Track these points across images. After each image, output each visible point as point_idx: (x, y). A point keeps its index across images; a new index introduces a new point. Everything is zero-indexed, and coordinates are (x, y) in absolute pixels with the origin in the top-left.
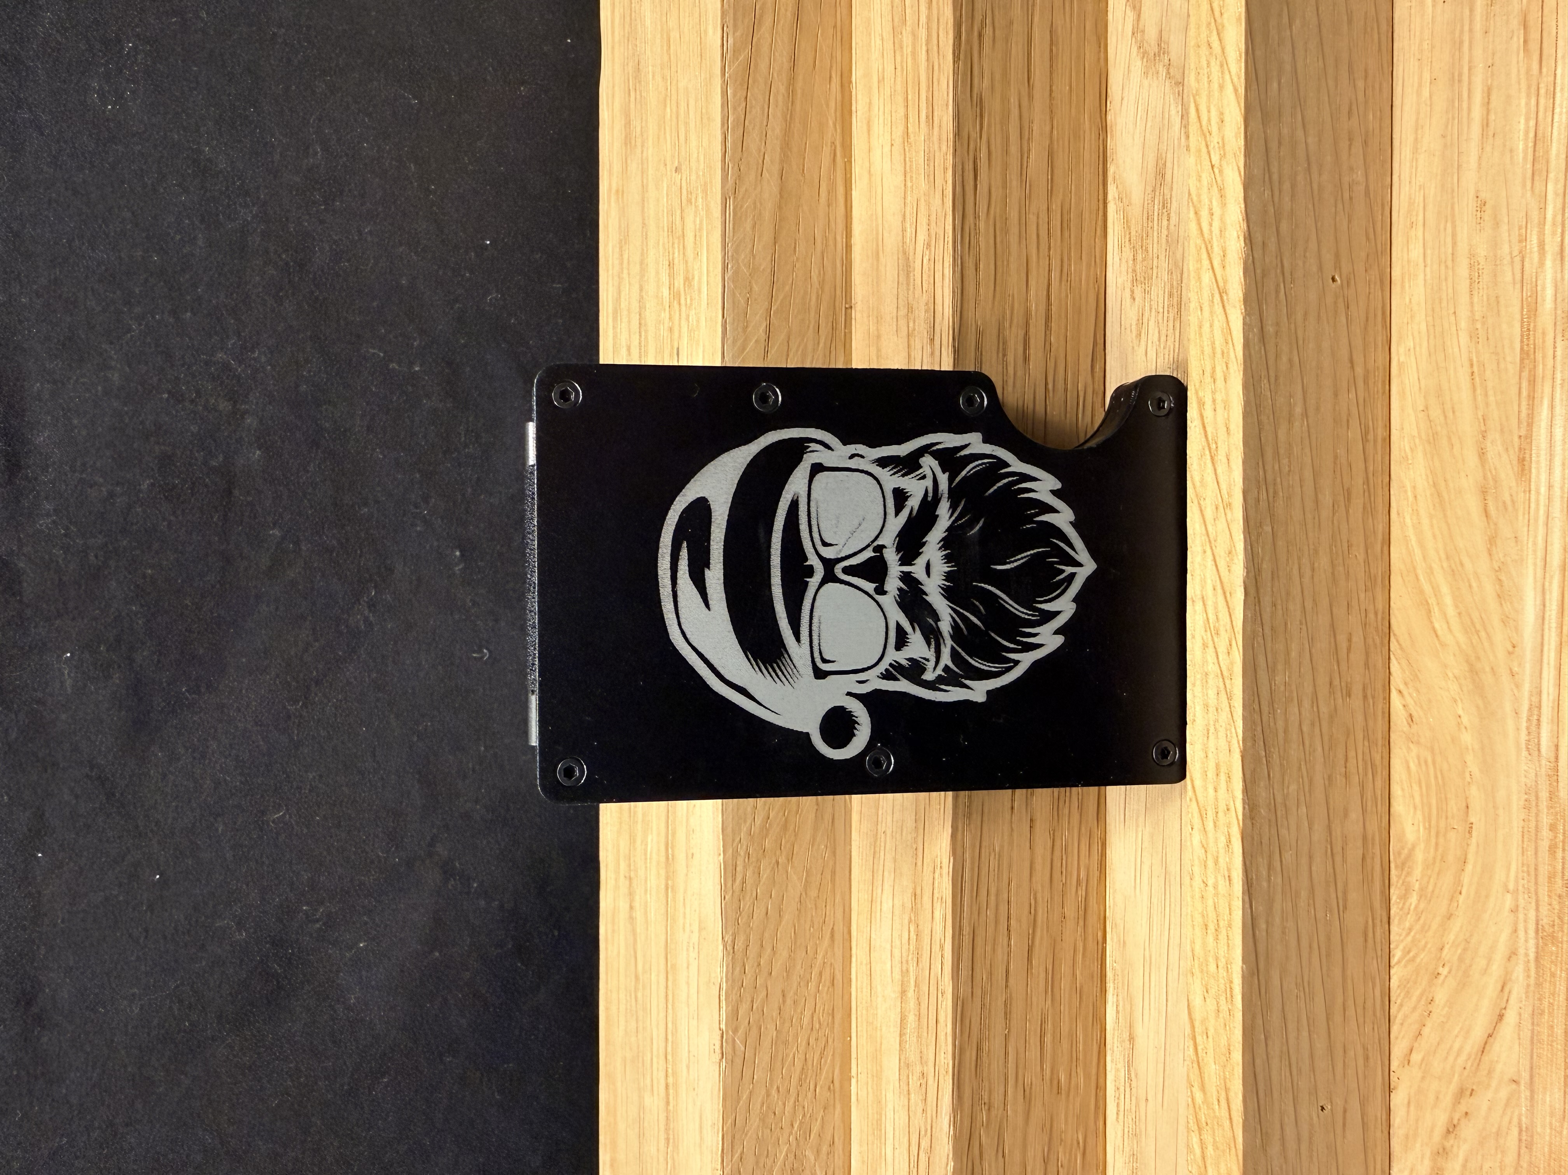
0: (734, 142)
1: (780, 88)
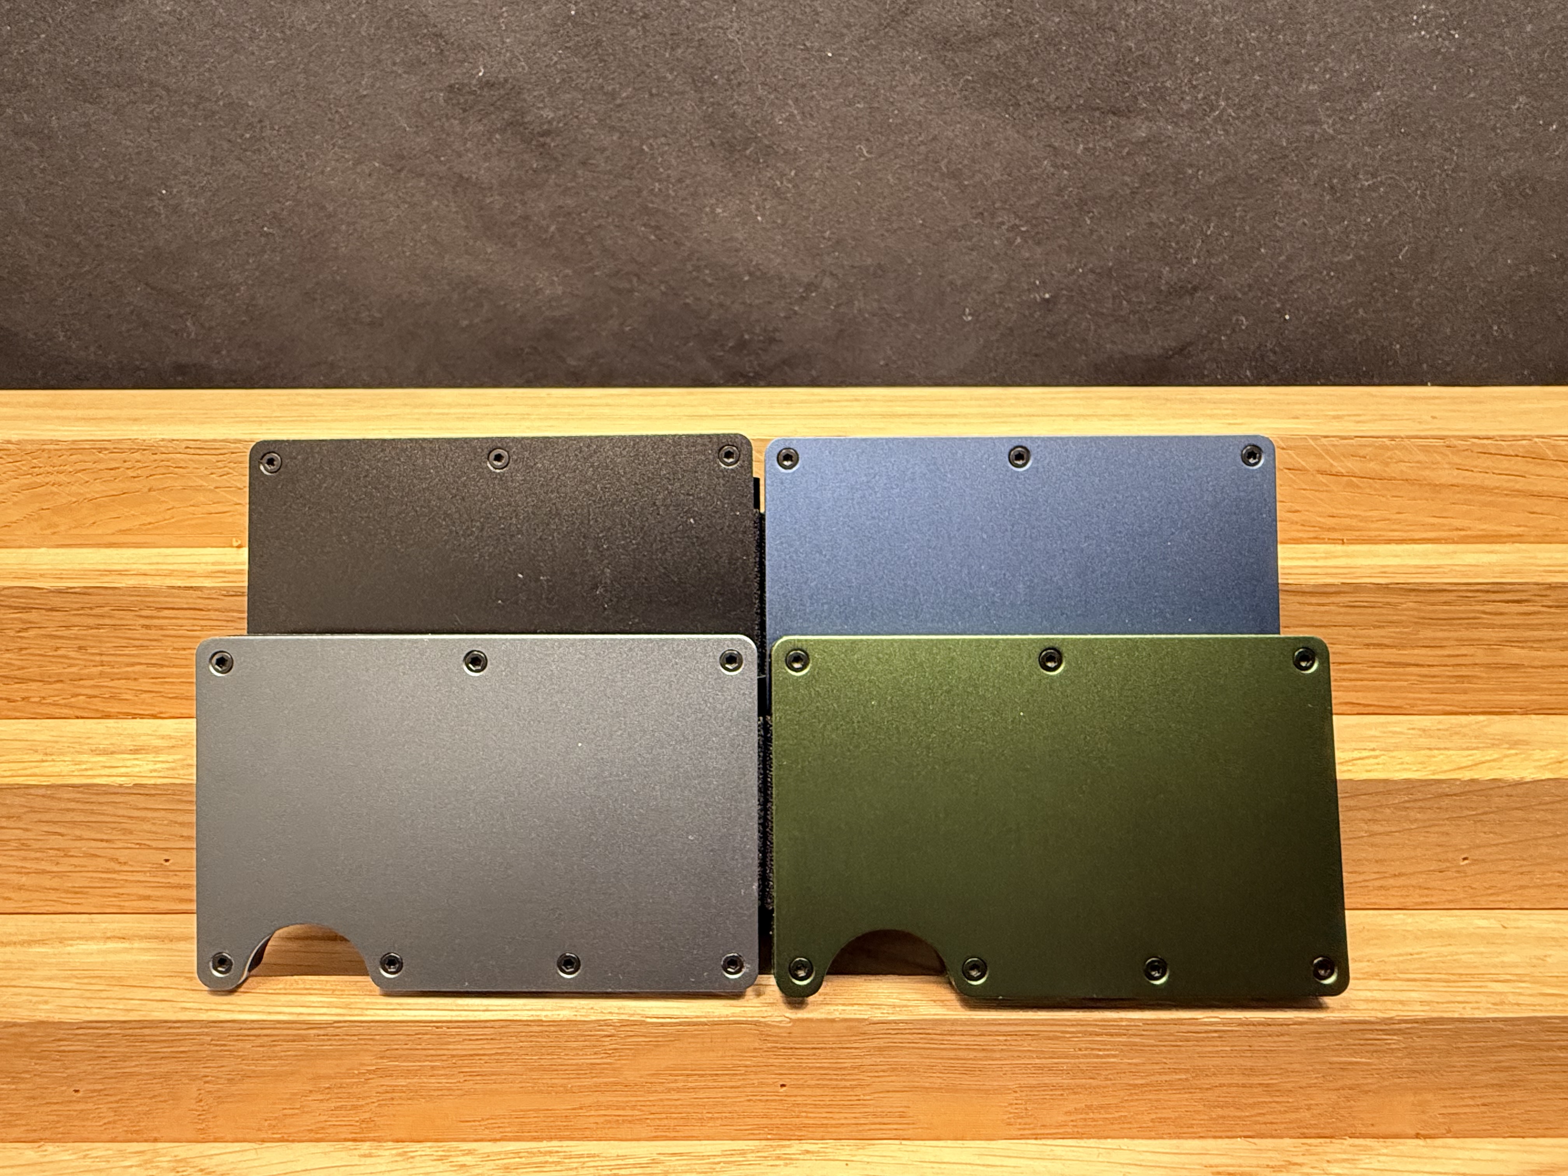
0: (1483, 445)
1: (1521, 484)
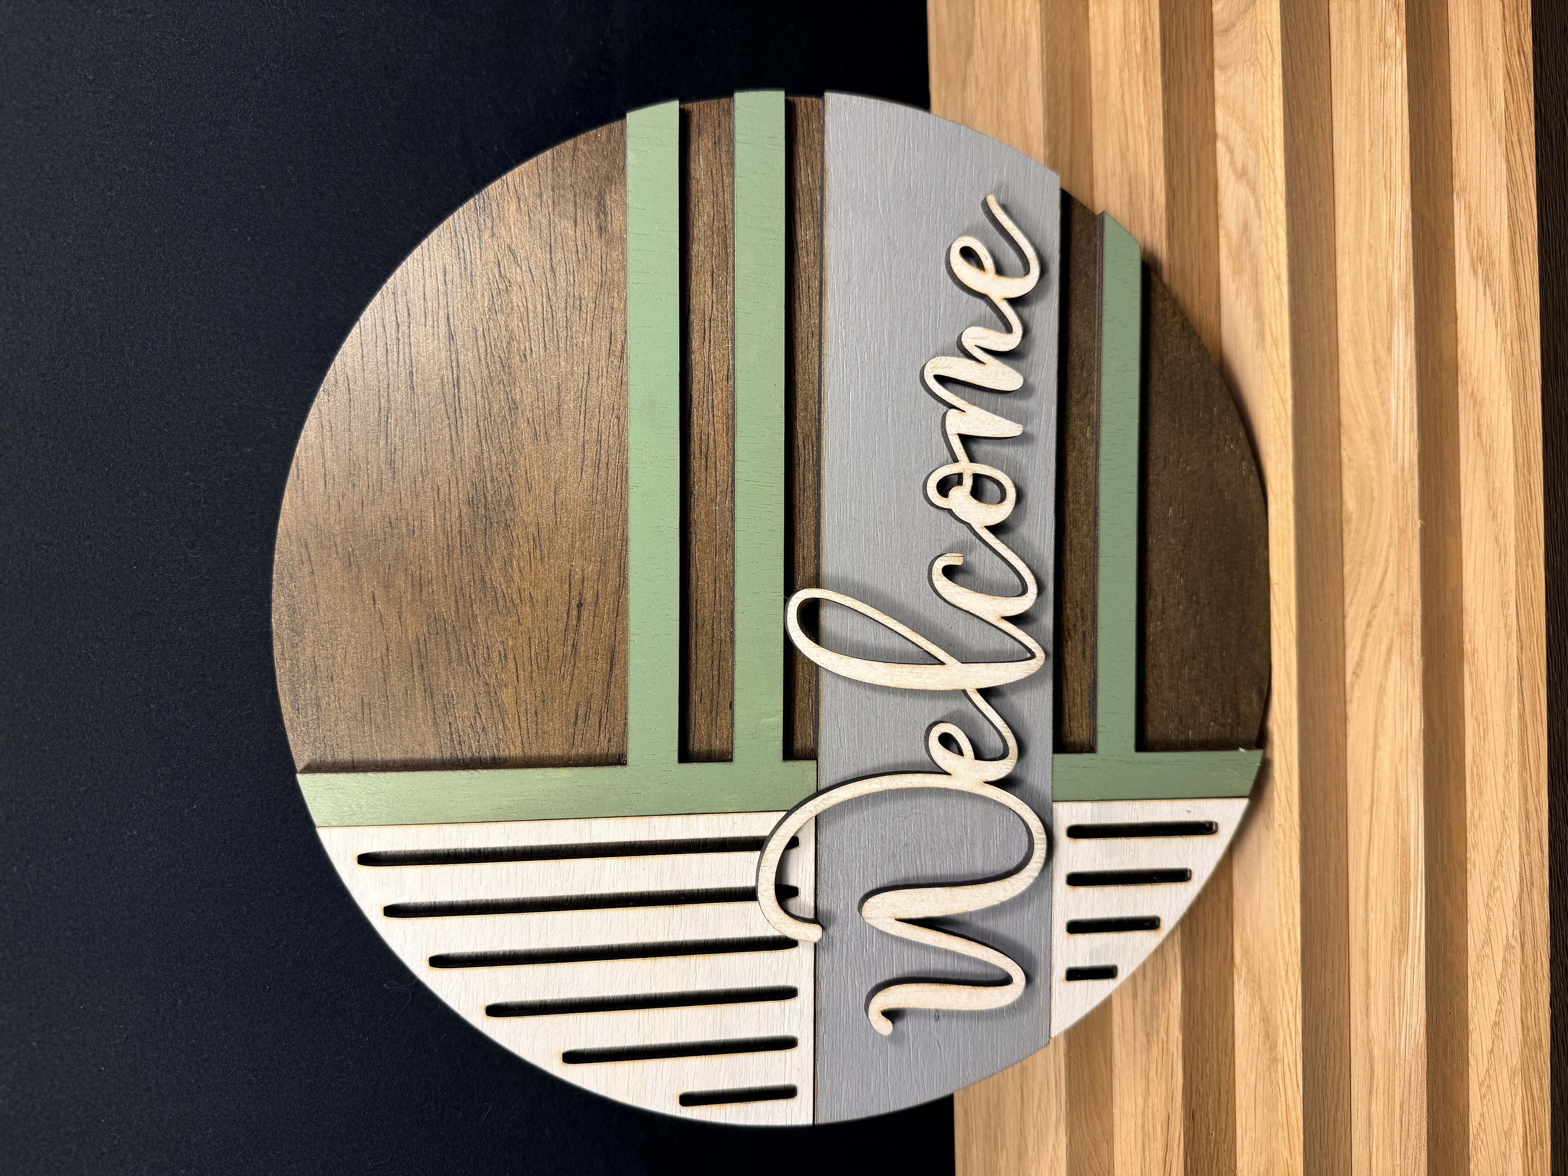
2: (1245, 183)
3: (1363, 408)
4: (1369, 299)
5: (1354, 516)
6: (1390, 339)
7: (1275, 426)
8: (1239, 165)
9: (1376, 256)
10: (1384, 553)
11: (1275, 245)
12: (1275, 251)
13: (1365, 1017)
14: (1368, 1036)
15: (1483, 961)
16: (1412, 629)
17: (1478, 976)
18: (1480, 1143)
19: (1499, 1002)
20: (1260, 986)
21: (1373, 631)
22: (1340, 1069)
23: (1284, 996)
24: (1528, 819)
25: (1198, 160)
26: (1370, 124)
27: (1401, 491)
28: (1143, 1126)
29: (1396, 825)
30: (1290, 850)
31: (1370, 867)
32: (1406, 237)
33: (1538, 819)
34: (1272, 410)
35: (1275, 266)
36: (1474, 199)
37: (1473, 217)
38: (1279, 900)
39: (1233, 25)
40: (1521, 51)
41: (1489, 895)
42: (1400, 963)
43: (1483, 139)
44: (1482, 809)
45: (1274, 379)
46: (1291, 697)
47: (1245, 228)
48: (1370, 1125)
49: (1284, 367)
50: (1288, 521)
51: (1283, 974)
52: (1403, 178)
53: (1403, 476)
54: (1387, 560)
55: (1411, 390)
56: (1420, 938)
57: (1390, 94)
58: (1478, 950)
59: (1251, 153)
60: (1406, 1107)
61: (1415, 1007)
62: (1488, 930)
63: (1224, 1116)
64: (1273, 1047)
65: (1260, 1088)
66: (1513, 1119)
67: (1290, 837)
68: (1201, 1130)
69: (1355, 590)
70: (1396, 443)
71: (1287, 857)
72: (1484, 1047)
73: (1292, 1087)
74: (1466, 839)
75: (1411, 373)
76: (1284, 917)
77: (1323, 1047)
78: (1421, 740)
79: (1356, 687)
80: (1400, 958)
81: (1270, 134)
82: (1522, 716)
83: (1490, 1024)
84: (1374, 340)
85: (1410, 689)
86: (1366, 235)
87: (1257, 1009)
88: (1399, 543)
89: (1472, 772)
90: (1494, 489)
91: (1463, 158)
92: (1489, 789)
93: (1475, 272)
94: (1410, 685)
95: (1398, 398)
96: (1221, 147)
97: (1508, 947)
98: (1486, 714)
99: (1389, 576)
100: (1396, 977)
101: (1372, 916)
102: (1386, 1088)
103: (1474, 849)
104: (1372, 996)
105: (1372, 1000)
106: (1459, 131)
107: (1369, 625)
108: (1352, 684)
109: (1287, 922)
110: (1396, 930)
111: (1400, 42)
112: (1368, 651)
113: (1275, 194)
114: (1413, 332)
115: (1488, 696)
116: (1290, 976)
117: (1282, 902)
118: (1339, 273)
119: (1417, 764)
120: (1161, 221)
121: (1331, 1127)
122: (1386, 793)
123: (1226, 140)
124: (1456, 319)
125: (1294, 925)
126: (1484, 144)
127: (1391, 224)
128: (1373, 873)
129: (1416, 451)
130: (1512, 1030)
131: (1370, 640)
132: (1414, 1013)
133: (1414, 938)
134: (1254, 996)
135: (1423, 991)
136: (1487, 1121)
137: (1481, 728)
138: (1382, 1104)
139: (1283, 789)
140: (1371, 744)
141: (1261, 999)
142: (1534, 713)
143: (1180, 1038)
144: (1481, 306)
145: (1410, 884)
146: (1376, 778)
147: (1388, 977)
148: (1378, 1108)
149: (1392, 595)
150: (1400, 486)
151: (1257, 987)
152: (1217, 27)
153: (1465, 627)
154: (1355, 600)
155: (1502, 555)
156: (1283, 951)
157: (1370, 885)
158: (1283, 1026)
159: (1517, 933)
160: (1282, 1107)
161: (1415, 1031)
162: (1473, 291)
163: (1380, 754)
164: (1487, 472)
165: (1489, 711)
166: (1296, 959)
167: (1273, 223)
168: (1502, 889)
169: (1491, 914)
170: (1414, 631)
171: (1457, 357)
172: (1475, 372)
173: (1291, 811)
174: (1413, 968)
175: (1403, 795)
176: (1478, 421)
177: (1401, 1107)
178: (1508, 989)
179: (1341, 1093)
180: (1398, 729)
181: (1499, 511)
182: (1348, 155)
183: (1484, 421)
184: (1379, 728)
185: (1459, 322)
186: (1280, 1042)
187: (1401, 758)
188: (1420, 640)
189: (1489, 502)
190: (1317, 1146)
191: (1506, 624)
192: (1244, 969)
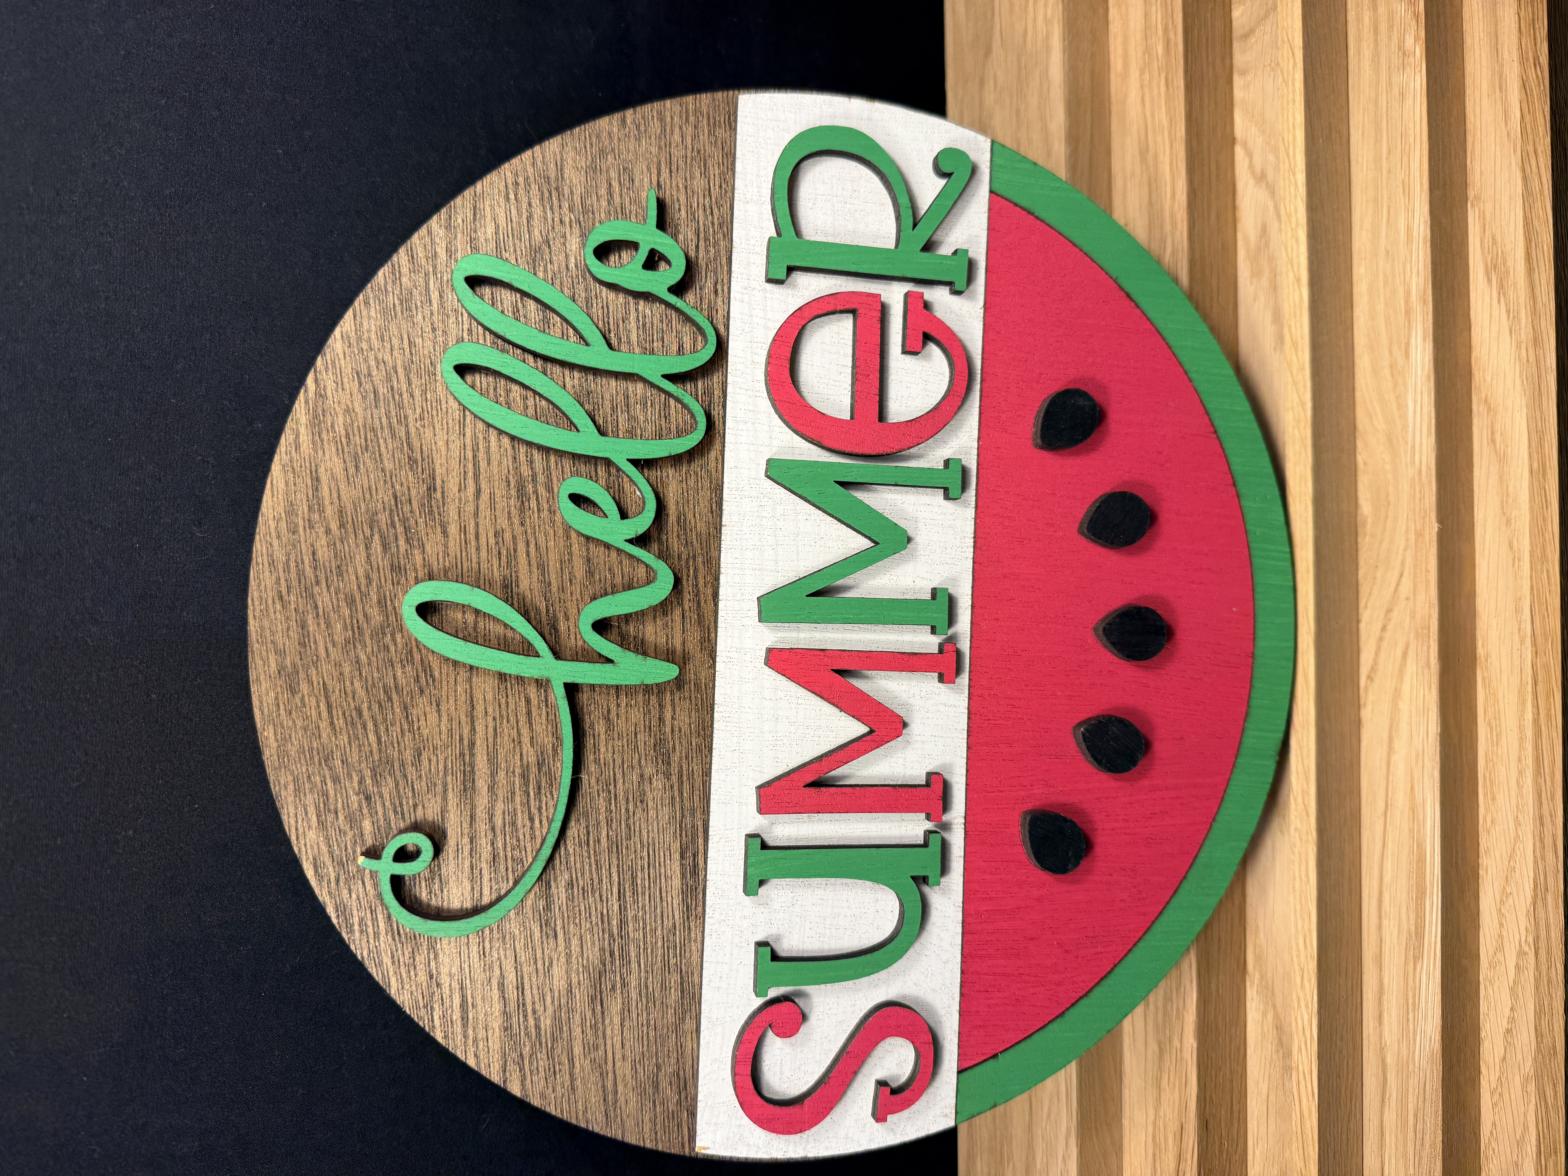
2: (1264, 186)
3: (1379, 411)
4: (1386, 304)
5: (1370, 520)
6: (1408, 344)
7: (1294, 428)
8: (1258, 169)
9: (1394, 260)
10: (1400, 557)
11: (1295, 248)
12: (1295, 253)
13: (1377, 1024)
14: (1381, 1043)
15: (1495, 968)
16: (1429, 632)
17: (1490, 982)
18: (1491, 1152)
19: (1512, 1009)
20: (1273, 993)
21: (1388, 635)
22: (1353, 1077)
23: (1299, 1002)
24: (1542, 824)
25: (1217, 163)
26: (1388, 131)
27: (1418, 495)
28: (1154, 1137)
29: (1411, 831)
30: (1307, 854)
31: (1384, 872)
32: (1425, 243)
33: (1553, 823)
34: (1291, 412)
35: (1295, 269)
36: (1489, 207)
37: (1487, 226)
38: (1295, 905)
39: (1252, 31)
40: (1536, 62)
41: (1502, 901)
42: (1415, 969)
43: (1498, 149)
44: (1495, 815)
45: (1294, 381)
46: (1309, 699)
47: (1264, 230)
48: (1382, 1134)
49: (1303, 369)
50: (1307, 523)
51: (1298, 980)
52: (1421, 184)
53: (1420, 479)
54: (1403, 563)
55: (1429, 394)
56: (1435, 943)
57: (1409, 102)
58: (1491, 957)
59: (1271, 157)
60: (1420, 1115)
61: (1430, 1013)
62: (1501, 936)
63: (1236, 1125)
64: (1288, 1055)
65: (1272, 1098)
66: (1526, 1127)
67: (1307, 841)
68: (1214, 1141)
69: (1370, 594)
70: (1413, 447)
71: (1304, 861)
72: (1496, 1055)
73: (1307, 1095)
74: (1478, 844)
75: (1429, 376)
76: (1300, 923)
77: (1337, 1055)
78: (1438, 744)
79: (1370, 692)
80: (1415, 965)
81: (1291, 138)
82: (1536, 721)
83: (1502, 1031)
84: (1391, 345)
85: (1426, 692)
86: (1383, 241)
87: (1270, 1017)
88: (1416, 546)
89: (1485, 777)
90: (1508, 495)
91: (1477, 168)
92: (1502, 795)
93: (1489, 280)
94: (1426, 689)
95: (1415, 402)
96: (1239, 151)
97: (1521, 953)
98: (1499, 719)
99: (1404, 580)
100: (1411, 984)
101: (1385, 922)
102: (1400, 1097)
103: (1486, 855)
104: (1385, 1003)
105: (1386, 1008)
106: (1474, 142)
107: (1384, 628)
108: (1366, 688)
109: (1303, 928)
110: (1411, 936)
111: (1419, 51)
112: (1383, 655)
113: (1296, 197)
114: (1431, 337)
115: (1501, 700)
116: (1306, 982)
117: (1298, 907)
118: (1355, 278)
119: (1433, 768)
120: (1182, 222)
121: (1344, 1137)
122: (1401, 799)
123: (1245, 145)
124: (1470, 326)
125: (1310, 930)
126: (1498, 154)
127: (1409, 230)
128: (1387, 878)
129: (1434, 454)
130: (1526, 1038)
131: (1385, 644)
132: (1430, 1020)
133: (1430, 944)
134: (1267, 1003)
135: (1438, 998)
136: (1498, 1128)
137: (1494, 733)
138: (1395, 1112)
139: (1300, 792)
140: (1385, 748)
141: (1274, 1006)
142: (1549, 716)
143: (1195, 1045)
144: (1495, 313)
145: (1426, 889)
146: (1390, 783)
147: (1402, 983)
148: (1391, 1117)
149: (1407, 599)
150: (1418, 489)
151: (1270, 994)
152: (1236, 33)
153: (1478, 632)
154: (1369, 605)
155: (1516, 560)
156: (1298, 956)
157: (1384, 890)
158: (1297, 1034)
159: (1530, 939)
160: (1296, 1116)
161: (1431, 1038)
162: (1487, 299)
163: (1395, 758)
164: (1501, 478)
165: (1502, 716)
166: (1312, 966)
167: (1293, 226)
168: (1515, 895)
169: (1503, 921)
170: (1431, 634)
171: (1470, 364)
172: (1489, 379)
173: (1308, 815)
174: (1428, 974)
175: (1419, 800)
176: (1492, 427)
177: (1416, 1116)
178: (1520, 995)
179: (1353, 1103)
180: (1414, 732)
181: (1513, 516)
182: (1365, 162)
183: (1498, 427)
184: (1394, 732)
185: (1473, 329)
186: (1295, 1050)
187: (1417, 762)
188: (1436, 644)
189: (1503, 508)
190: (1331, 1156)
191: (1519, 629)
192: (1257, 976)
